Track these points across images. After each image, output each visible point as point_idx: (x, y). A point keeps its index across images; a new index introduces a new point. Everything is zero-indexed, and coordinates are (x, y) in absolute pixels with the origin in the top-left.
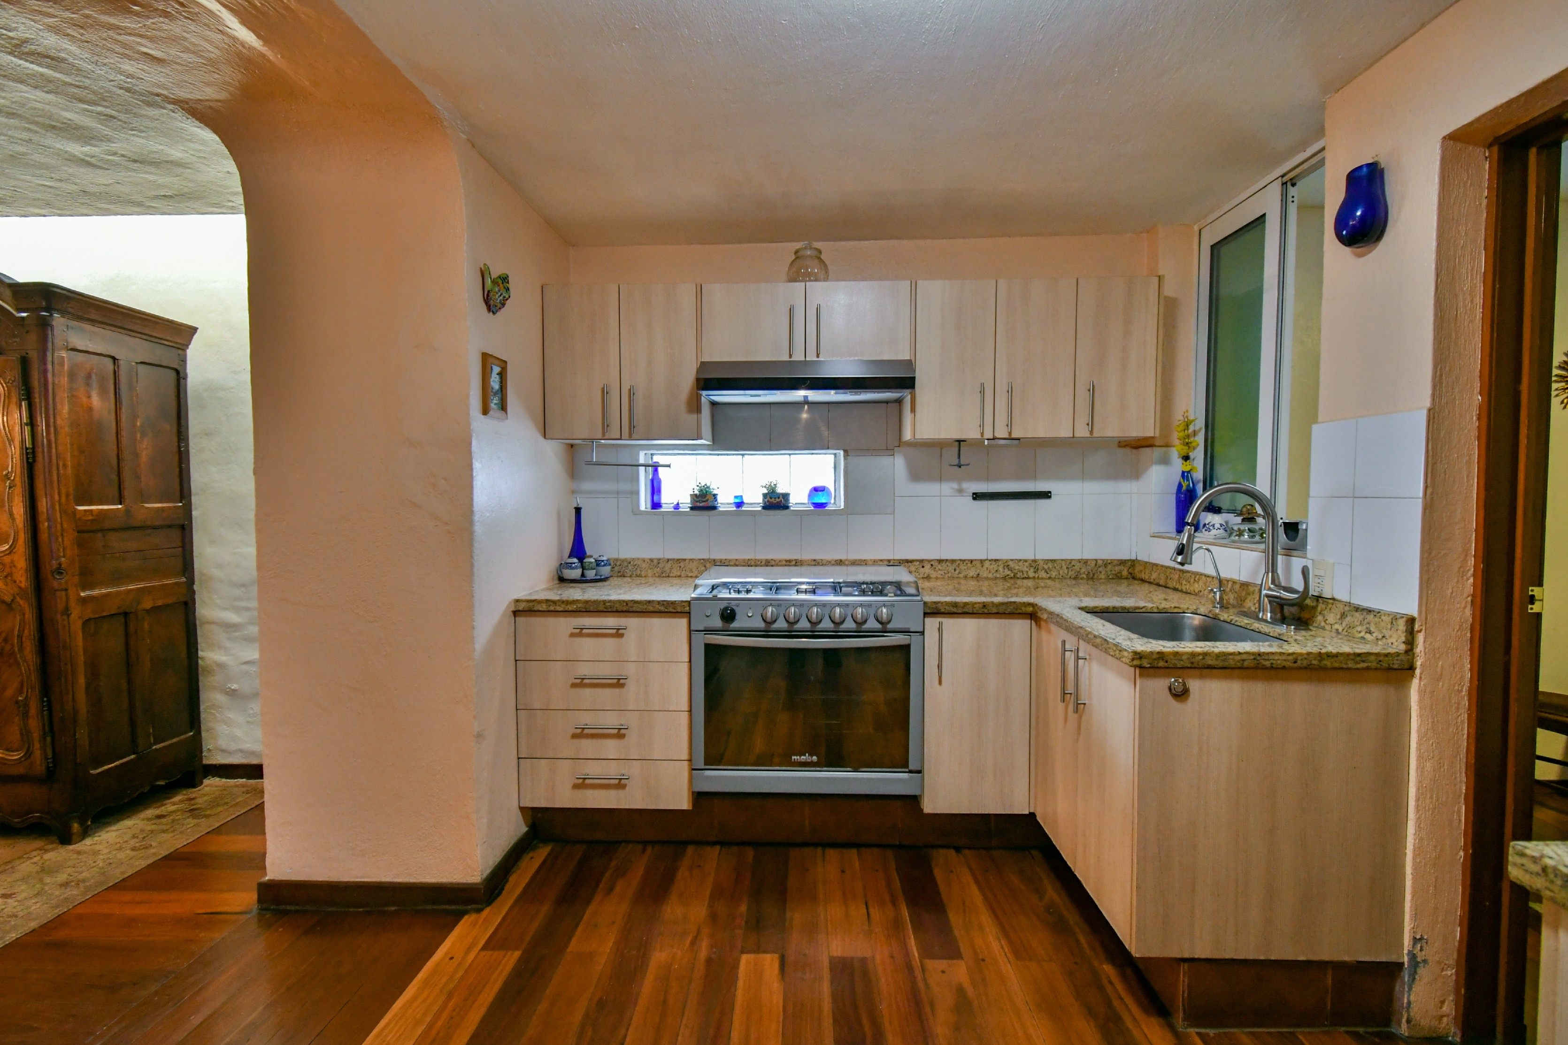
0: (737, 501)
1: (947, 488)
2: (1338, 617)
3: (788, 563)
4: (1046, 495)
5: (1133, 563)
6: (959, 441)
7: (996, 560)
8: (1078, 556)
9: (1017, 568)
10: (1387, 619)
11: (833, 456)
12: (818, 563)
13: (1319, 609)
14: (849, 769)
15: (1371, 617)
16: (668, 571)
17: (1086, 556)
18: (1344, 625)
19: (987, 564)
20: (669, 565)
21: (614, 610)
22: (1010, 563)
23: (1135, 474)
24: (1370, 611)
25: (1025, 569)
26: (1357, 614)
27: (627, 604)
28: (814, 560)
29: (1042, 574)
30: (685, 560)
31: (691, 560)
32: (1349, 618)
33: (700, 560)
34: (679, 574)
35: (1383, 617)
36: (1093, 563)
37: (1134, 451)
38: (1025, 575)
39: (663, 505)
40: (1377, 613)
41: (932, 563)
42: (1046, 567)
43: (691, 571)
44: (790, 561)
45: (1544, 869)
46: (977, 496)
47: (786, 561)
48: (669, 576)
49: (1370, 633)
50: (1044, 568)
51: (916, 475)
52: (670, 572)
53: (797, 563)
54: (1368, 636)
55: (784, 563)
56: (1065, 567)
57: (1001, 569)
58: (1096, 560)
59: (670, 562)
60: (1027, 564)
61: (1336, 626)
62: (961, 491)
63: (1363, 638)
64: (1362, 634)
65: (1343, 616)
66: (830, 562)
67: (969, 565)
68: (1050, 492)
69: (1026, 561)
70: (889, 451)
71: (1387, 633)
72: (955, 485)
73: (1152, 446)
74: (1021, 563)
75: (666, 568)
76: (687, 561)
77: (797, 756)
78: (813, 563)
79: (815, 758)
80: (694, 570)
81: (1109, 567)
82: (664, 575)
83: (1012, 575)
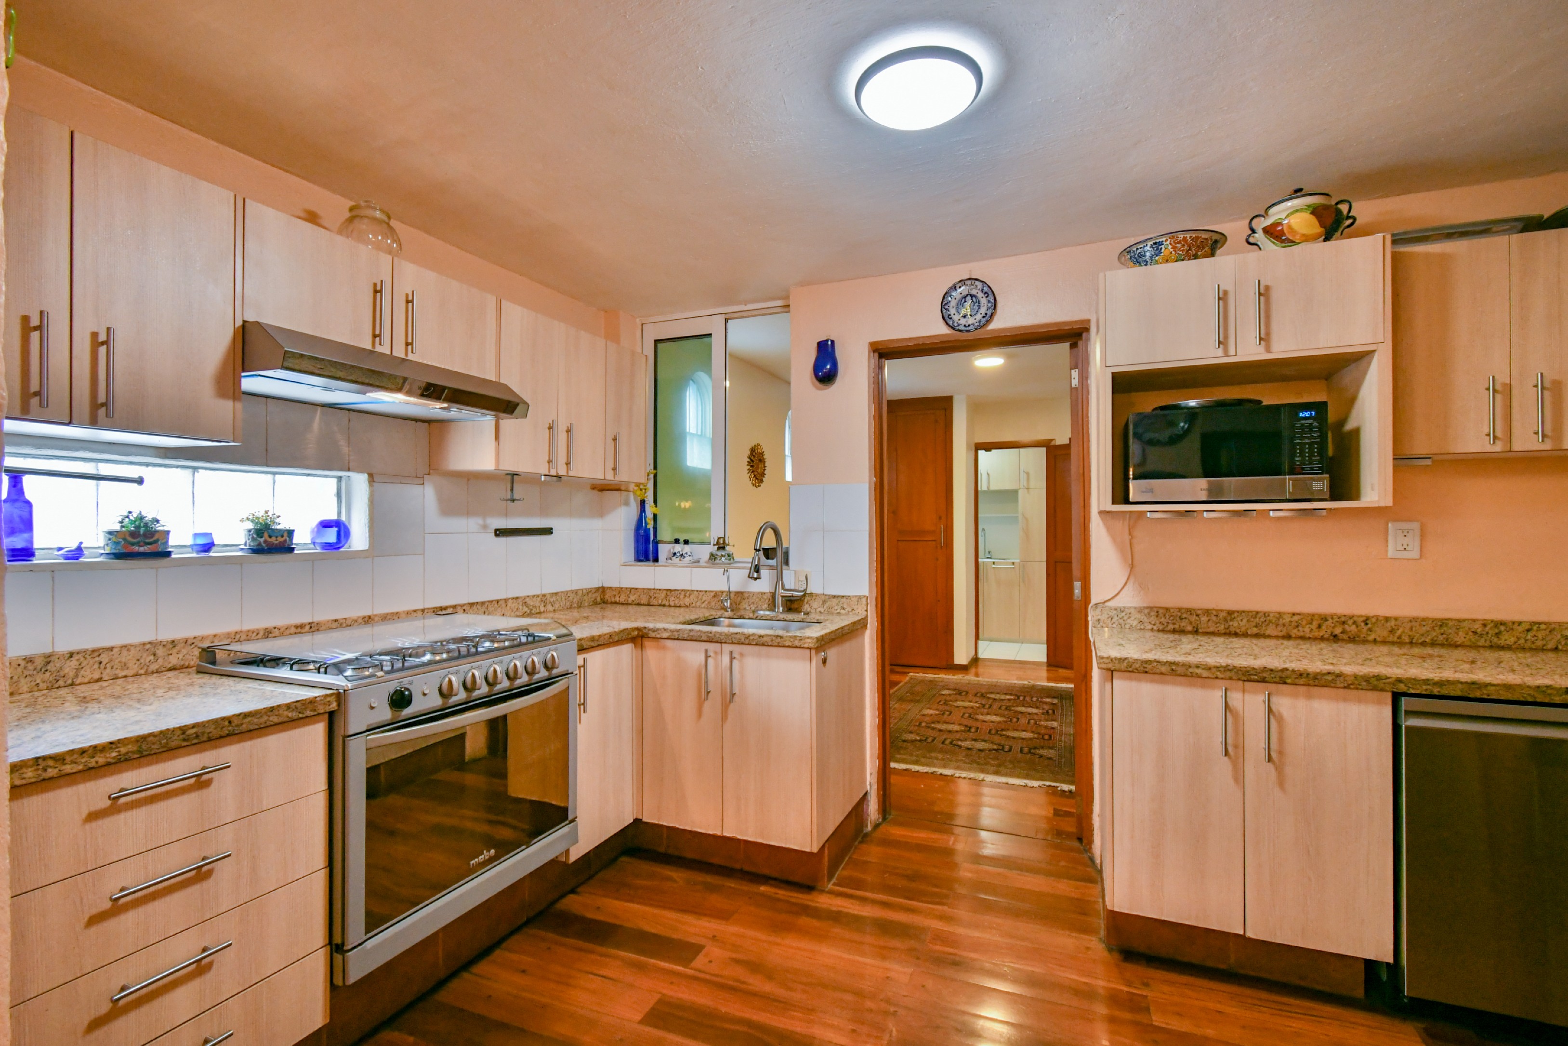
0: (201, 541)
1: (474, 523)
2: (821, 603)
3: (299, 630)
4: (548, 531)
5: (603, 590)
6: (514, 475)
7: (517, 598)
8: (568, 589)
9: (532, 604)
10: (855, 599)
11: (335, 481)
12: (341, 624)
13: (806, 600)
14: (524, 847)
15: (844, 599)
16: (72, 674)
17: (574, 588)
18: (825, 607)
19: (510, 602)
20: (74, 663)
21: (205, 739)
22: (527, 600)
23: (600, 512)
24: (843, 596)
25: (538, 604)
26: (834, 600)
27: (230, 722)
28: (336, 621)
29: (550, 608)
30: (111, 649)
31: (126, 647)
32: (828, 603)
33: (144, 644)
34: (96, 676)
35: (852, 599)
36: (581, 592)
37: (600, 493)
38: (538, 611)
39: (37, 553)
40: (848, 597)
41: (464, 608)
42: (552, 600)
43: (125, 666)
44: (302, 626)
45: (1112, 660)
46: (500, 533)
47: (296, 627)
48: (72, 684)
49: (844, 609)
50: (550, 602)
51: (448, 509)
52: (77, 676)
53: (313, 628)
54: (842, 611)
55: (293, 630)
56: (564, 599)
57: (521, 607)
58: (582, 590)
59: (76, 657)
60: (539, 599)
61: (819, 609)
62: (485, 527)
63: (839, 613)
64: (838, 611)
65: (824, 602)
66: (356, 621)
67: (496, 605)
68: (552, 529)
69: (538, 596)
70: (419, 479)
71: (855, 608)
72: (480, 521)
73: (619, 490)
74: (534, 599)
75: (66, 670)
76: (115, 650)
77: (474, 859)
78: (335, 625)
79: (493, 852)
80: (130, 665)
81: (590, 594)
82: (61, 683)
83: (529, 611)
